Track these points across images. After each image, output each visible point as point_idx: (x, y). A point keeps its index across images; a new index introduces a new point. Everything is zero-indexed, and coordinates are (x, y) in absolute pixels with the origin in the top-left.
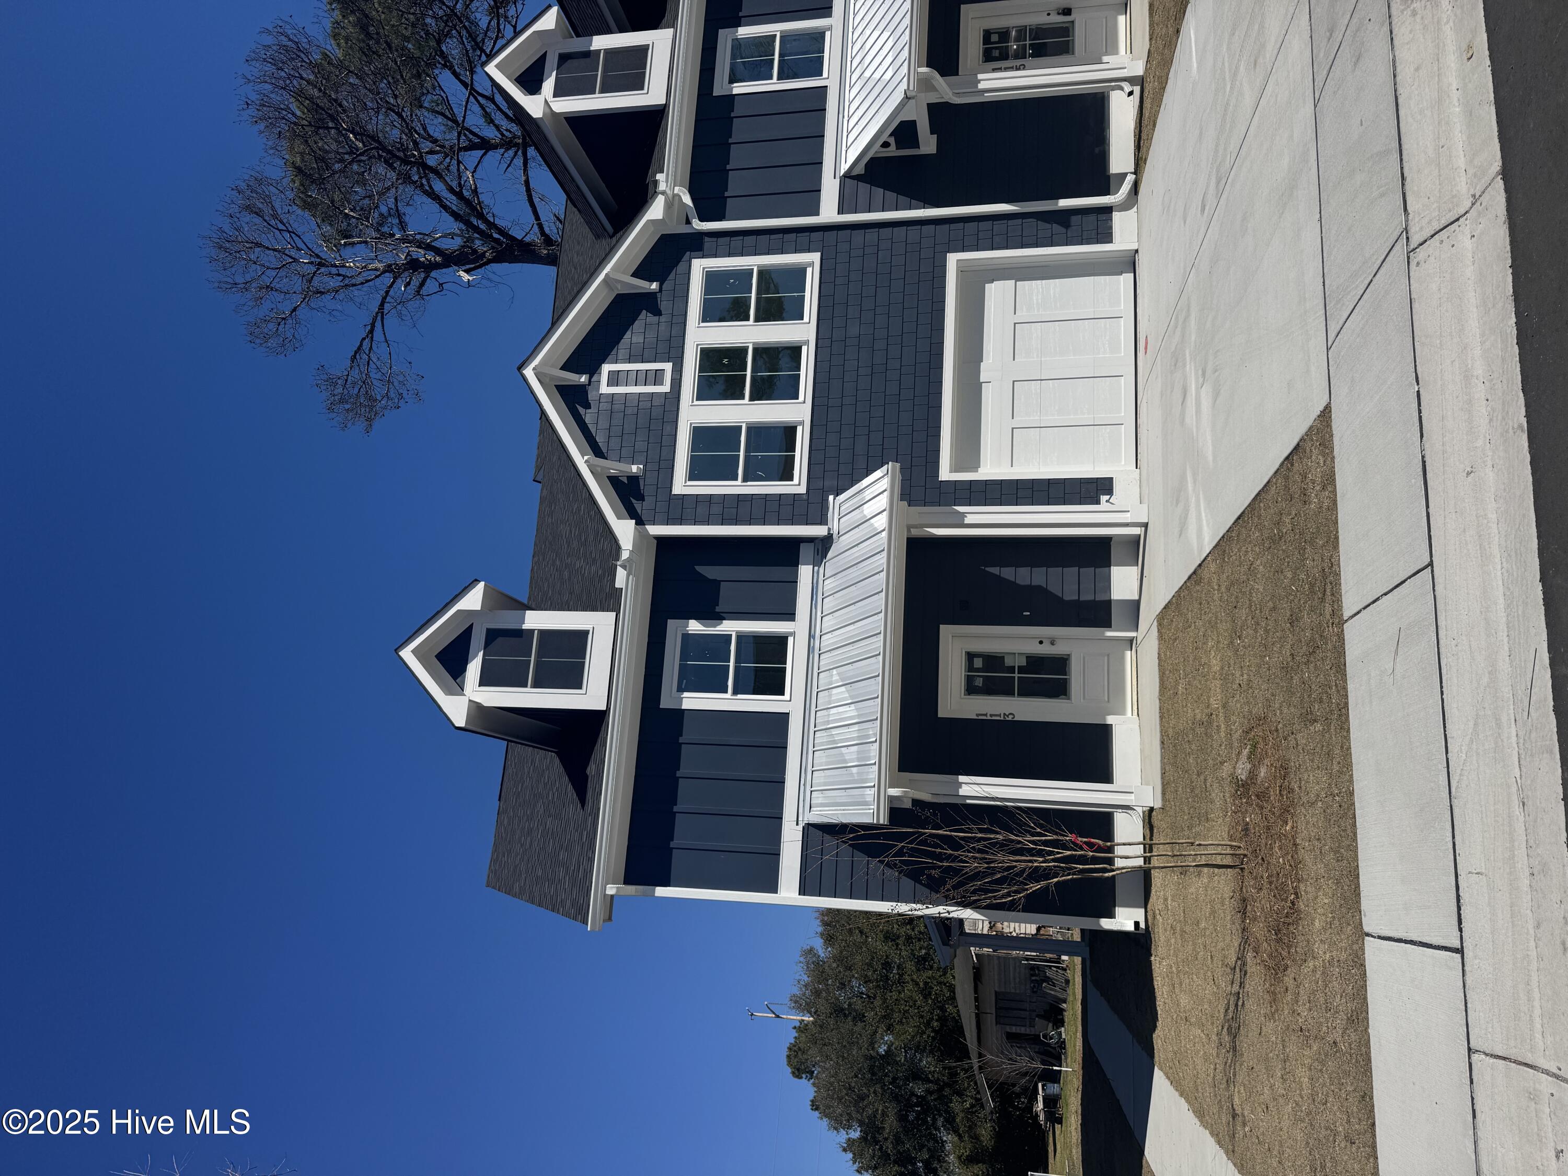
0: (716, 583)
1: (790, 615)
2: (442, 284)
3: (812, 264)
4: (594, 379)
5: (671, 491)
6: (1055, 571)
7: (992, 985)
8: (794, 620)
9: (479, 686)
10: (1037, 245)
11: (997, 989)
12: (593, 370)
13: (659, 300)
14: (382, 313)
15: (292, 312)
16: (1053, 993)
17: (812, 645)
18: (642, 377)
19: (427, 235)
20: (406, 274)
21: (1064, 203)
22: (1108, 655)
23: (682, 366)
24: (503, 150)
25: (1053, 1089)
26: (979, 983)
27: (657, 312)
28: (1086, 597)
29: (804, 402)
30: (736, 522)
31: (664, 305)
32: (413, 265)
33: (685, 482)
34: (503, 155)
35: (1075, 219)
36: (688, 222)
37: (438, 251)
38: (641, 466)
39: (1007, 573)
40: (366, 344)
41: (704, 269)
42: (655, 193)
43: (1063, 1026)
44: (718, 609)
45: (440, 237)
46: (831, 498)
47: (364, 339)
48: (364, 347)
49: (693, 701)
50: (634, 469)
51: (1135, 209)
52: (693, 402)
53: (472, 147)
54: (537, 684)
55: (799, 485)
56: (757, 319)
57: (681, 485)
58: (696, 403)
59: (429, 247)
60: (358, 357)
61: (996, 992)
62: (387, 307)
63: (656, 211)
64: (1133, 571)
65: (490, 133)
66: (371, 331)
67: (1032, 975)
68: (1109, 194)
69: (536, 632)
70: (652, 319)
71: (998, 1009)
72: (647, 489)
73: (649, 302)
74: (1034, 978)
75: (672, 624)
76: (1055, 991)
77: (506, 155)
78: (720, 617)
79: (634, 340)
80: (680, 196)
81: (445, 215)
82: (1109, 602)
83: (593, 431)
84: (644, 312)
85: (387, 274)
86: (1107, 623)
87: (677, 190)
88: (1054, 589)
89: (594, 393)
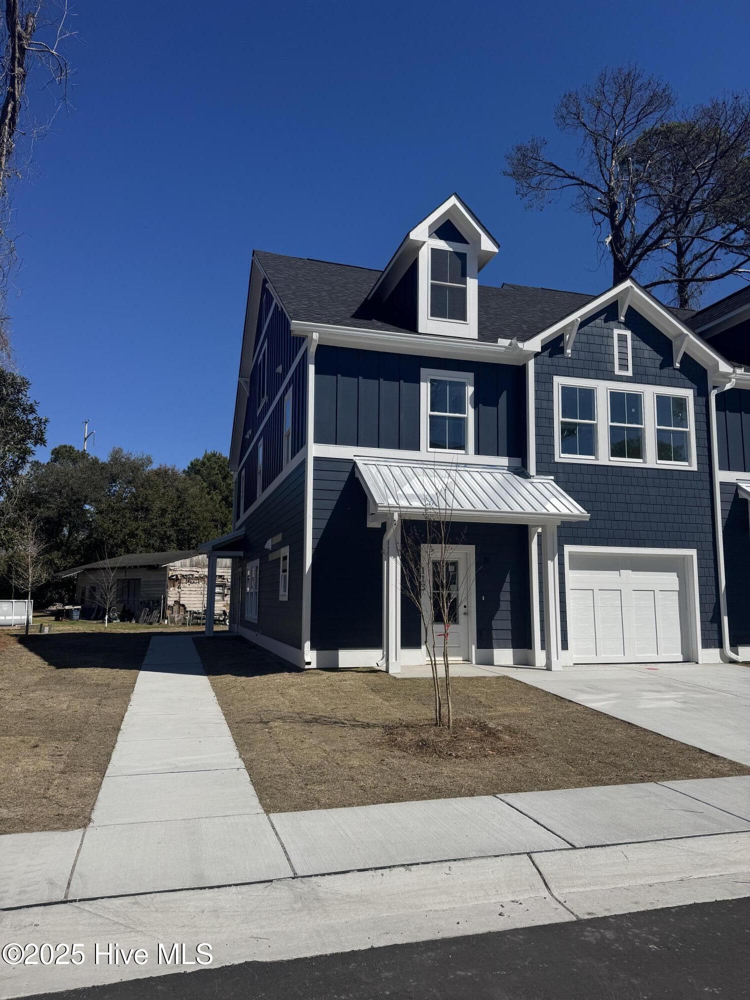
0: (496, 404)
1: (478, 451)
2: (600, 224)
3: (690, 465)
4: (622, 326)
5: (555, 375)
6: (508, 615)
7: (145, 577)
8: (475, 454)
9: (432, 249)
10: (701, 603)
11: (142, 580)
12: (627, 325)
13: (669, 368)
14: (583, 185)
15: (583, 123)
16: (143, 614)
17: (461, 465)
18: (623, 356)
19: (633, 215)
20: (607, 201)
21: (725, 620)
22: (459, 647)
23: (630, 382)
24: (677, 266)
25: (76, 615)
26: (146, 568)
27: (662, 366)
28: (494, 634)
29: (610, 460)
30: (537, 418)
31: (666, 371)
32: (614, 206)
33: (561, 384)
34: (674, 265)
35: (715, 626)
36: (714, 387)
37: (622, 222)
38: (570, 356)
39: (507, 586)
40: (561, 173)
41: (688, 397)
42: (734, 367)
43: (121, 621)
44: (481, 405)
45: (632, 224)
46: (552, 477)
47: (564, 172)
48: (560, 172)
49: (425, 389)
50: (569, 351)
51: (721, 662)
52: (609, 389)
53: (679, 246)
54: (433, 287)
55: (560, 457)
56: (658, 430)
57: (559, 381)
58: (609, 391)
59: (625, 216)
60: (552, 167)
61: (141, 579)
62: (586, 188)
63: (724, 367)
64: (510, 662)
65: (688, 257)
66: (569, 177)
67: (153, 601)
68: (730, 646)
69: (465, 286)
70: (658, 363)
71: (129, 580)
72: (557, 359)
73: (667, 362)
74: (151, 602)
75: (471, 376)
76: (144, 616)
77: (674, 268)
78: (476, 406)
79: (646, 352)
80: (730, 382)
81: (646, 228)
82: (492, 648)
83: (590, 325)
84: (662, 359)
85: (607, 188)
86: (479, 646)
87: (733, 380)
88: (498, 615)
89: (614, 326)
